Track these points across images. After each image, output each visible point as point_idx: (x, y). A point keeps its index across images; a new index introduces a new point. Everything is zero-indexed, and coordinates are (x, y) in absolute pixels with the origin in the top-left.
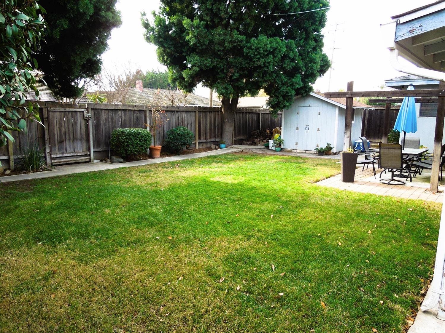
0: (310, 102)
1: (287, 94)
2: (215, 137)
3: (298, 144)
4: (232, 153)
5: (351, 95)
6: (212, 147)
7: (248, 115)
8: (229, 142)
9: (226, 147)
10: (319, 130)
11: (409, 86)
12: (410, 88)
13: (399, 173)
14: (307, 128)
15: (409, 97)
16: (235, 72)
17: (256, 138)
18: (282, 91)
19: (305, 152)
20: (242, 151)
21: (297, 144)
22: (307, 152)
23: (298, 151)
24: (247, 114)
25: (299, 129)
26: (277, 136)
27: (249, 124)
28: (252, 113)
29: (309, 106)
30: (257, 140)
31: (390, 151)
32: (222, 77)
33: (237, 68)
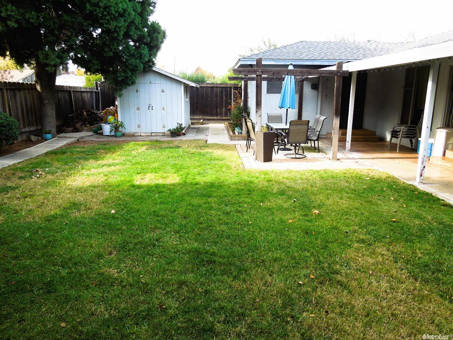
0: (150, 77)
1: (136, 68)
2: (29, 125)
3: (141, 126)
4: (69, 144)
5: (261, 73)
6: (32, 139)
7: (59, 94)
8: (54, 130)
9: (53, 137)
10: (164, 110)
11: (289, 65)
12: (291, 68)
13: (283, 147)
14: (150, 107)
15: (291, 76)
16: (71, 35)
17: (77, 123)
18: (131, 64)
19: (150, 134)
20: (78, 140)
21: (139, 126)
22: (152, 134)
23: (142, 134)
24: (58, 92)
25: (141, 109)
26: (111, 118)
27: (62, 105)
28: (64, 91)
29: (150, 83)
30: (78, 125)
31: (298, 128)
32: (52, 41)
33: (74, 29)
